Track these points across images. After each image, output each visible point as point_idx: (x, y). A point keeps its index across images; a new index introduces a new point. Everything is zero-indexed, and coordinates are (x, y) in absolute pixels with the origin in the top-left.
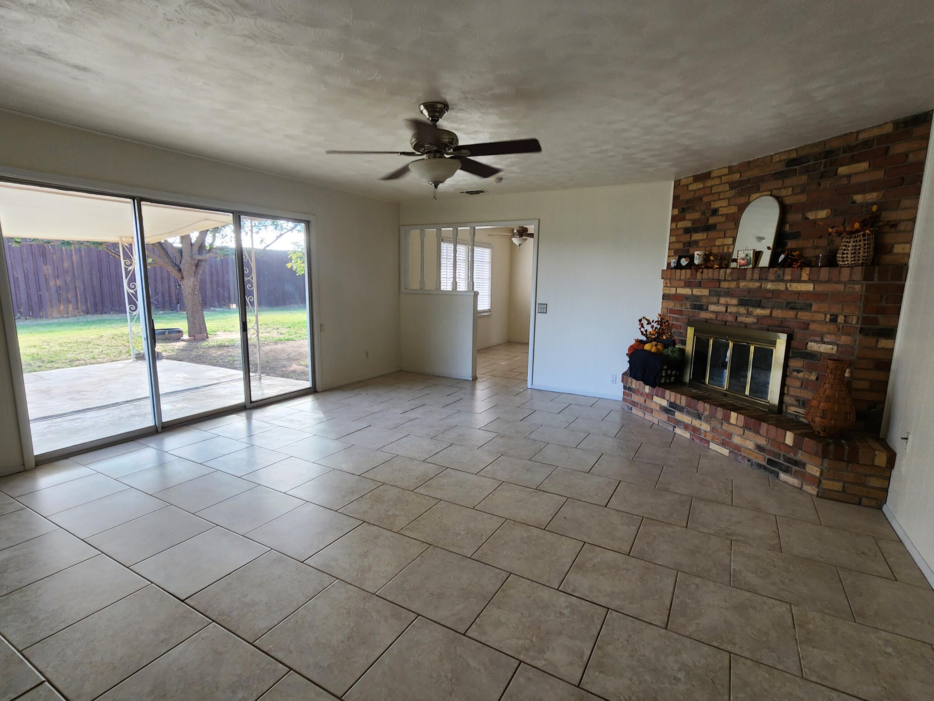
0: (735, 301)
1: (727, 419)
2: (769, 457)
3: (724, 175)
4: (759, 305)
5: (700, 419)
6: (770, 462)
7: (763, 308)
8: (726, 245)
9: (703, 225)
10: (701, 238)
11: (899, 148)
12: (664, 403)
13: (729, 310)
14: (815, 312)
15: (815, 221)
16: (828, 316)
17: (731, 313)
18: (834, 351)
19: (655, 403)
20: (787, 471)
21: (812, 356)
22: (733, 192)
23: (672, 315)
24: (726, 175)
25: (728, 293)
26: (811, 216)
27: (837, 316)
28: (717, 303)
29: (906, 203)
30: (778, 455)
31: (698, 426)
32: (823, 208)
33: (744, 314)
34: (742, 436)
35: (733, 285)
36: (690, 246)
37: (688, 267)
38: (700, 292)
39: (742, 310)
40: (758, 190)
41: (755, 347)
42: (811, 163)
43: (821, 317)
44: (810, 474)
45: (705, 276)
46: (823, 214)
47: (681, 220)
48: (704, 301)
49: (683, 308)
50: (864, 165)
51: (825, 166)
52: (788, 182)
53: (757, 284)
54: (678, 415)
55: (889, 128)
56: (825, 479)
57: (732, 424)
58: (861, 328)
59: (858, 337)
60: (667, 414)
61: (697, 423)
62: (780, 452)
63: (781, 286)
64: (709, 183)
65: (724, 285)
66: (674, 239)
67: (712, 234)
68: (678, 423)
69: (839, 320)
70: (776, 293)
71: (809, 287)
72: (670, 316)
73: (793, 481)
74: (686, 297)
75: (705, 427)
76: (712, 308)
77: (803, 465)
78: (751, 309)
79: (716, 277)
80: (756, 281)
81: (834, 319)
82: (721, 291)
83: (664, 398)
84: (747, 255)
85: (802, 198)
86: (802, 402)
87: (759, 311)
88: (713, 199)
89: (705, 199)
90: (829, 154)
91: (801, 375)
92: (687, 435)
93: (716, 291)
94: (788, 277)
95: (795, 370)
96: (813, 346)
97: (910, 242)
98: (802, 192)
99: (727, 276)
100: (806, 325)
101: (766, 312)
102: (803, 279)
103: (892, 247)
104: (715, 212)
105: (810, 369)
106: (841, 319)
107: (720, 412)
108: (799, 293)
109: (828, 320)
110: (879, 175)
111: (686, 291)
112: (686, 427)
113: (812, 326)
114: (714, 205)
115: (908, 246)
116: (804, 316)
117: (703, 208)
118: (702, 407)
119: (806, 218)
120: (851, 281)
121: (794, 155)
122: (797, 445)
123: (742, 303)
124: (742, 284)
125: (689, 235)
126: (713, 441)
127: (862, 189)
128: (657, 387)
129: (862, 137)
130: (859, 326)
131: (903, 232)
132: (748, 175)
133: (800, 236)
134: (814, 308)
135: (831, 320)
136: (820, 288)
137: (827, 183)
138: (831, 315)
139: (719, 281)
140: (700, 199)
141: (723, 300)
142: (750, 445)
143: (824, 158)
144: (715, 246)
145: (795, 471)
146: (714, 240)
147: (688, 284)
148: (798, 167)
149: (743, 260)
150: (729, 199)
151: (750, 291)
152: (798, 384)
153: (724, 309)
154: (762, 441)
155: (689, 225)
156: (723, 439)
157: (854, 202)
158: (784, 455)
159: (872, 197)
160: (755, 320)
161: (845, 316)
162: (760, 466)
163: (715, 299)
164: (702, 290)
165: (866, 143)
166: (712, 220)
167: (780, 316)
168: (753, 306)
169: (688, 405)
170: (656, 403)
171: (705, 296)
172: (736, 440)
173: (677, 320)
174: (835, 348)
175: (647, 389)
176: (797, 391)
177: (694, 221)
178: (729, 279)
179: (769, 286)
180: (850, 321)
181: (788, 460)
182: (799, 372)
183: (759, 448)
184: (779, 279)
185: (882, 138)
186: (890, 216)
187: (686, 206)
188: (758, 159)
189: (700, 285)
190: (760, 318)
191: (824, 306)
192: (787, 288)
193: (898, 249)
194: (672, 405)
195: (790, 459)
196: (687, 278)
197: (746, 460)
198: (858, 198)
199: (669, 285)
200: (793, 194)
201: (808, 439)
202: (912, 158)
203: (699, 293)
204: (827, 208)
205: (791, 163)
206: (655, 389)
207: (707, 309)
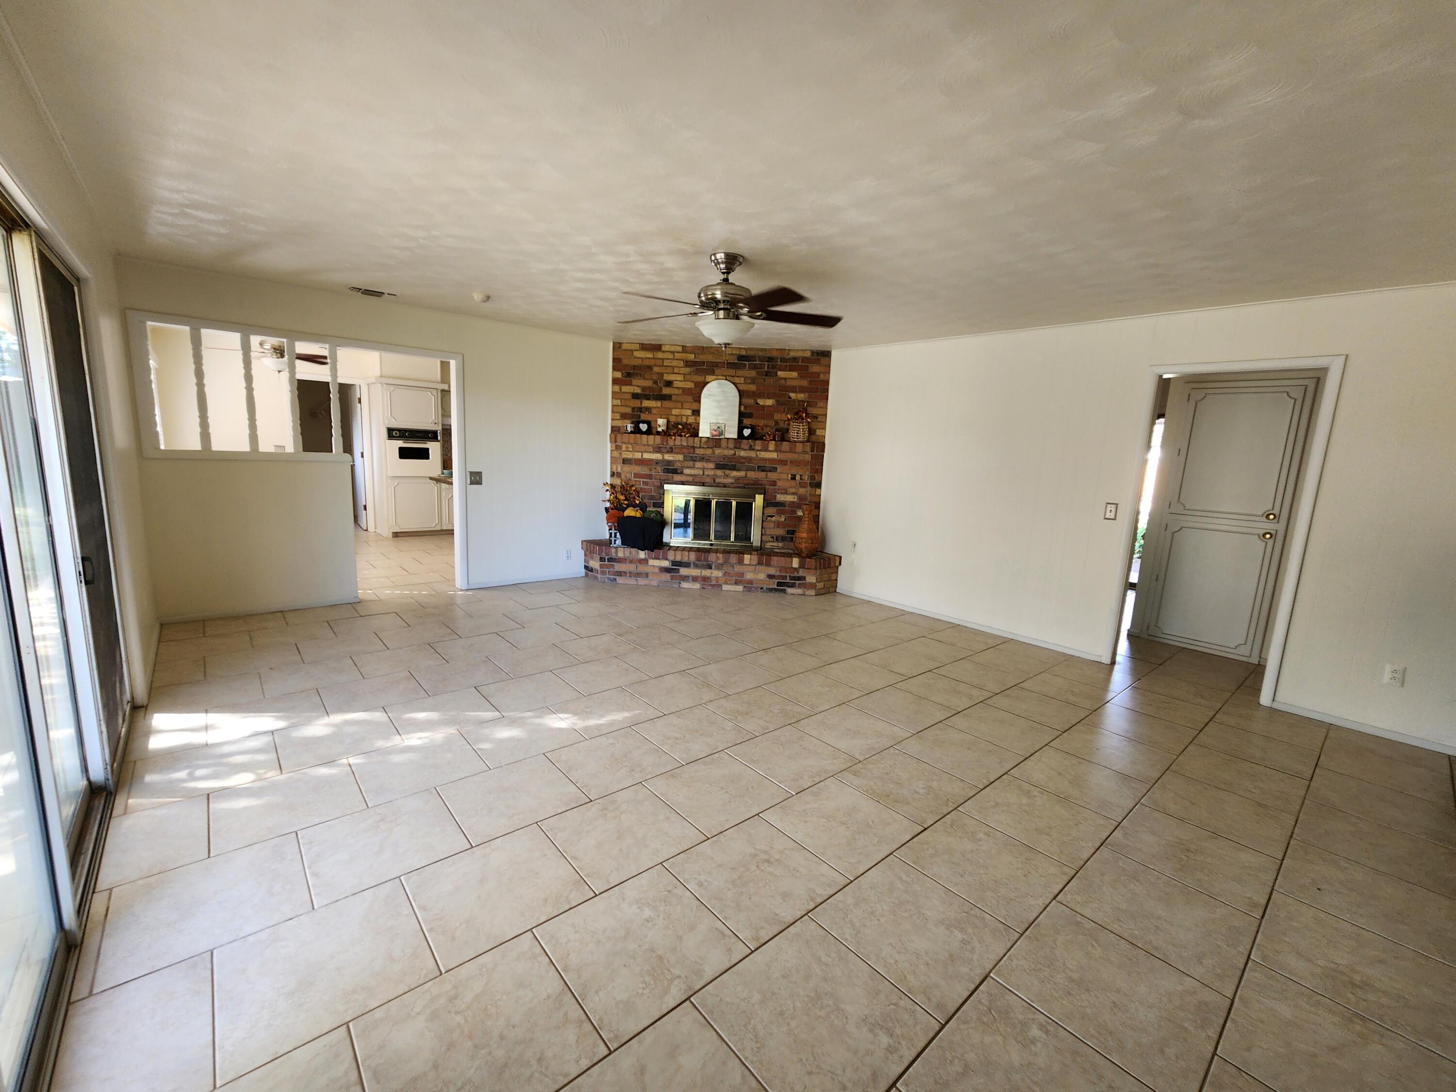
0: (712, 466)
1: (741, 562)
2: (778, 581)
3: (677, 352)
4: (734, 468)
5: (711, 568)
6: (779, 584)
7: (738, 470)
8: (684, 415)
9: (655, 394)
10: (655, 406)
11: (815, 368)
12: (666, 564)
13: (706, 473)
14: (780, 473)
15: (763, 407)
16: (790, 476)
17: (708, 476)
18: (795, 500)
19: (651, 566)
20: (792, 586)
21: (781, 504)
22: (688, 370)
23: (637, 479)
24: (679, 352)
25: (702, 459)
26: (761, 402)
27: (795, 475)
28: (693, 467)
29: (820, 404)
30: (785, 577)
31: (709, 575)
32: (769, 398)
33: (721, 476)
34: (754, 571)
35: (709, 452)
36: (641, 412)
37: (649, 432)
38: (674, 457)
39: (719, 472)
40: (713, 373)
41: (737, 502)
42: (757, 362)
43: (784, 476)
44: (809, 583)
45: (678, 442)
46: (770, 402)
47: (626, 385)
48: (677, 465)
49: (653, 473)
50: (794, 374)
51: (768, 368)
52: (740, 372)
53: (732, 452)
54: (683, 571)
55: (808, 354)
56: (819, 582)
57: (747, 565)
58: (810, 483)
59: (809, 488)
60: (669, 573)
61: (706, 573)
62: (786, 574)
63: (752, 454)
64: (660, 355)
65: (699, 452)
66: (618, 402)
67: (666, 403)
68: (685, 578)
69: (797, 478)
70: (750, 460)
71: (774, 455)
72: (636, 481)
73: (799, 591)
74: (657, 462)
75: (716, 573)
76: (687, 471)
77: (804, 578)
78: (727, 472)
79: (692, 445)
80: (731, 449)
81: (793, 478)
82: (696, 457)
83: (667, 559)
84: (719, 427)
85: (753, 388)
86: (776, 538)
87: (735, 473)
88: (666, 371)
89: (656, 369)
90: (770, 359)
91: (774, 519)
92: (697, 586)
93: (691, 457)
94: (758, 447)
95: (769, 516)
96: (780, 498)
97: (825, 429)
98: (753, 382)
99: (702, 444)
100: (774, 483)
101: (742, 474)
102: (770, 449)
103: (815, 431)
104: (669, 384)
105: (780, 513)
106: (798, 477)
107: (733, 558)
108: (765, 460)
109: (790, 479)
110: (805, 383)
111: (657, 456)
112: (695, 579)
113: (779, 483)
114: (667, 377)
115: (823, 431)
116: (772, 476)
117: (655, 377)
118: (715, 558)
119: (757, 403)
120: (805, 452)
121: (744, 353)
122: (802, 566)
123: (719, 467)
124: (718, 451)
125: (638, 401)
126: (726, 583)
127: (794, 389)
128: (655, 550)
129: (792, 354)
130: (808, 481)
131: (820, 422)
132: (702, 358)
133: (752, 416)
134: (778, 470)
135: (792, 479)
136: (783, 456)
137: (770, 381)
138: (792, 475)
139: (694, 447)
140: (650, 368)
141: (698, 464)
142: (762, 576)
143: (768, 362)
144: (672, 415)
145: (799, 584)
146: (671, 409)
147: (658, 449)
148: (747, 363)
149: (716, 431)
150: (684, 375)
151: (725, 457)
152: (772, 525)
153: (701, 472)
154: (772, 571)
155: (638, 391)
156: (736, 580)
157: (790, 398)
158: (790, 576)
159: (801, 396)
160: (733, 481)
161: (801, 475)
162: (771, 590)
163: (690, 464)
164: (675, 455)
165: (795, 359)
166: (666, 391)
167: (753, 477)
168: (729, 469)
169: (698, 559)
170: (654, 566)
171: (679, 461)
172: (749, 576)
173: (645, 483)
174: (796, 497)
175: (642, 554)
176: (772, 530)
177: (644, 389)
178: (705, 447)
179: (743, 453)
180: (803, 478)
181: (792, 578)
182: (772, 516)
183: (770, 577)
184: (751, 448)
185: (804, 359)
186: (813, 411)
187: (632, 372)
188: (712, 347)
189: (671, 451)
190: (737, 479)
191: (786, 468)
192: (757, 456)
193: (819, 432)
194: (674, 563)
195: (794, 577)
196: (656, 443)
197: (759, 589)
198: (793, 395)
199: (631, 450)
200: (746, 383)
201: (809, 560)
202: (822, 377)
203: (671, 458)
204: (772, 398)
205: (741, 358)
206: (654, 553)
207: (682, 473)
